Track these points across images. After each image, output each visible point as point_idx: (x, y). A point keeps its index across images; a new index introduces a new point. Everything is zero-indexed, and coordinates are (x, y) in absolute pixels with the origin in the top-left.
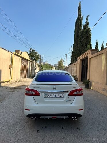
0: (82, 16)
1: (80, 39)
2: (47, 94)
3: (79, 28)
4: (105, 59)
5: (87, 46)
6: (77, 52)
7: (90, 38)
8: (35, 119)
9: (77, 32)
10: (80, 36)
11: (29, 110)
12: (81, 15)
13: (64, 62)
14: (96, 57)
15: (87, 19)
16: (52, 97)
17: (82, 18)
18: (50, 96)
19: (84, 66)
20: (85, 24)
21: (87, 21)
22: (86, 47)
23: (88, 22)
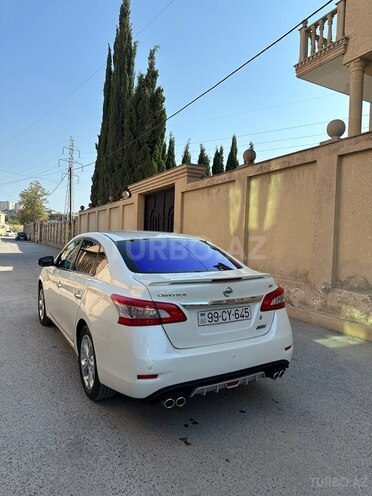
0: (133, 41)
1: (132, 121)
2: (207, 313)
3: (125, 83)
4: (240, 197)
5: (153, 148)
6: (120, 166)
7: (164, 123)
8: (181, 402)
9: (118, 93)
10: (131, 110)
11: (155, 376)
12: (130, 38)
13: (44, 197)
14: (206, 191)
15: (151, 57)
16: (220, 320)
17: (135, 50)
18: (214, 319)
19: (156, 214)
20: (145, 72)
21: (151, 65)
22: (151, 153)
23: (156, 67)
